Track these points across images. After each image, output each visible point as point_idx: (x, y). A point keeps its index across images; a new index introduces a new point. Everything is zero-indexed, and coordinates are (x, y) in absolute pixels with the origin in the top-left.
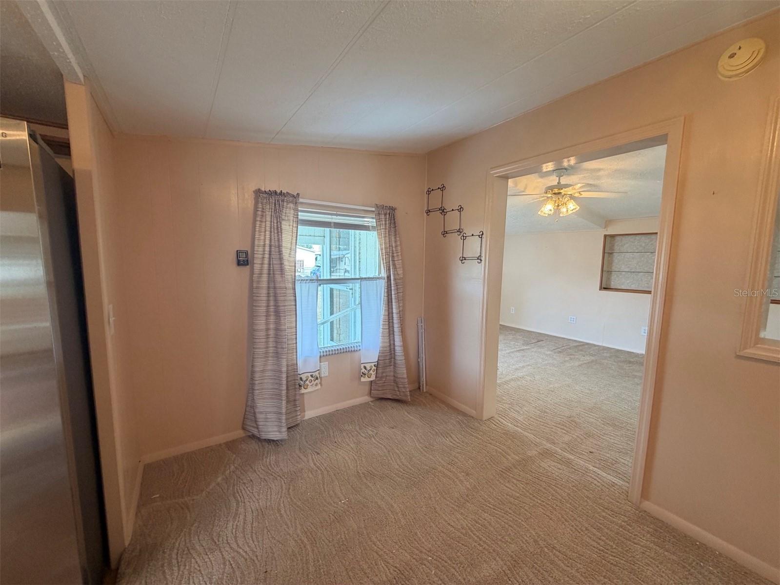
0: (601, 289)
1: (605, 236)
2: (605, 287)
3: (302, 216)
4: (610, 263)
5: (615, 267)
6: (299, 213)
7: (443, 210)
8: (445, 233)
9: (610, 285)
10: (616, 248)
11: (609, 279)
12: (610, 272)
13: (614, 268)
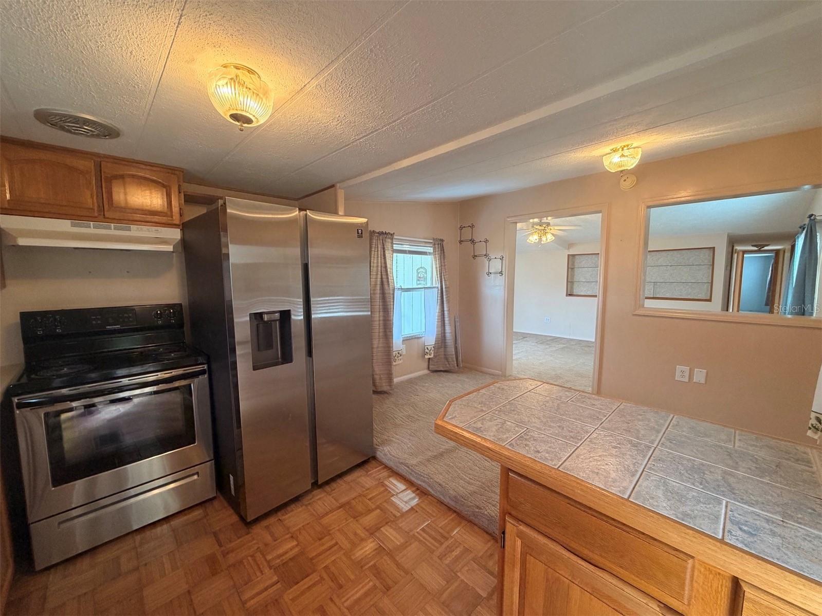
0: (567, 296)
1: (568, 255)
2: (570, 294)
3: (396, 247)
4: (573, 276)
5: (576, 278)
6: (394, 245)
7: (473, 241)
8: (475, 257)
9: (573, 292)
10: (576, 265)
11: (572, 288)
12: (572, 282)
13: (575, 280)
